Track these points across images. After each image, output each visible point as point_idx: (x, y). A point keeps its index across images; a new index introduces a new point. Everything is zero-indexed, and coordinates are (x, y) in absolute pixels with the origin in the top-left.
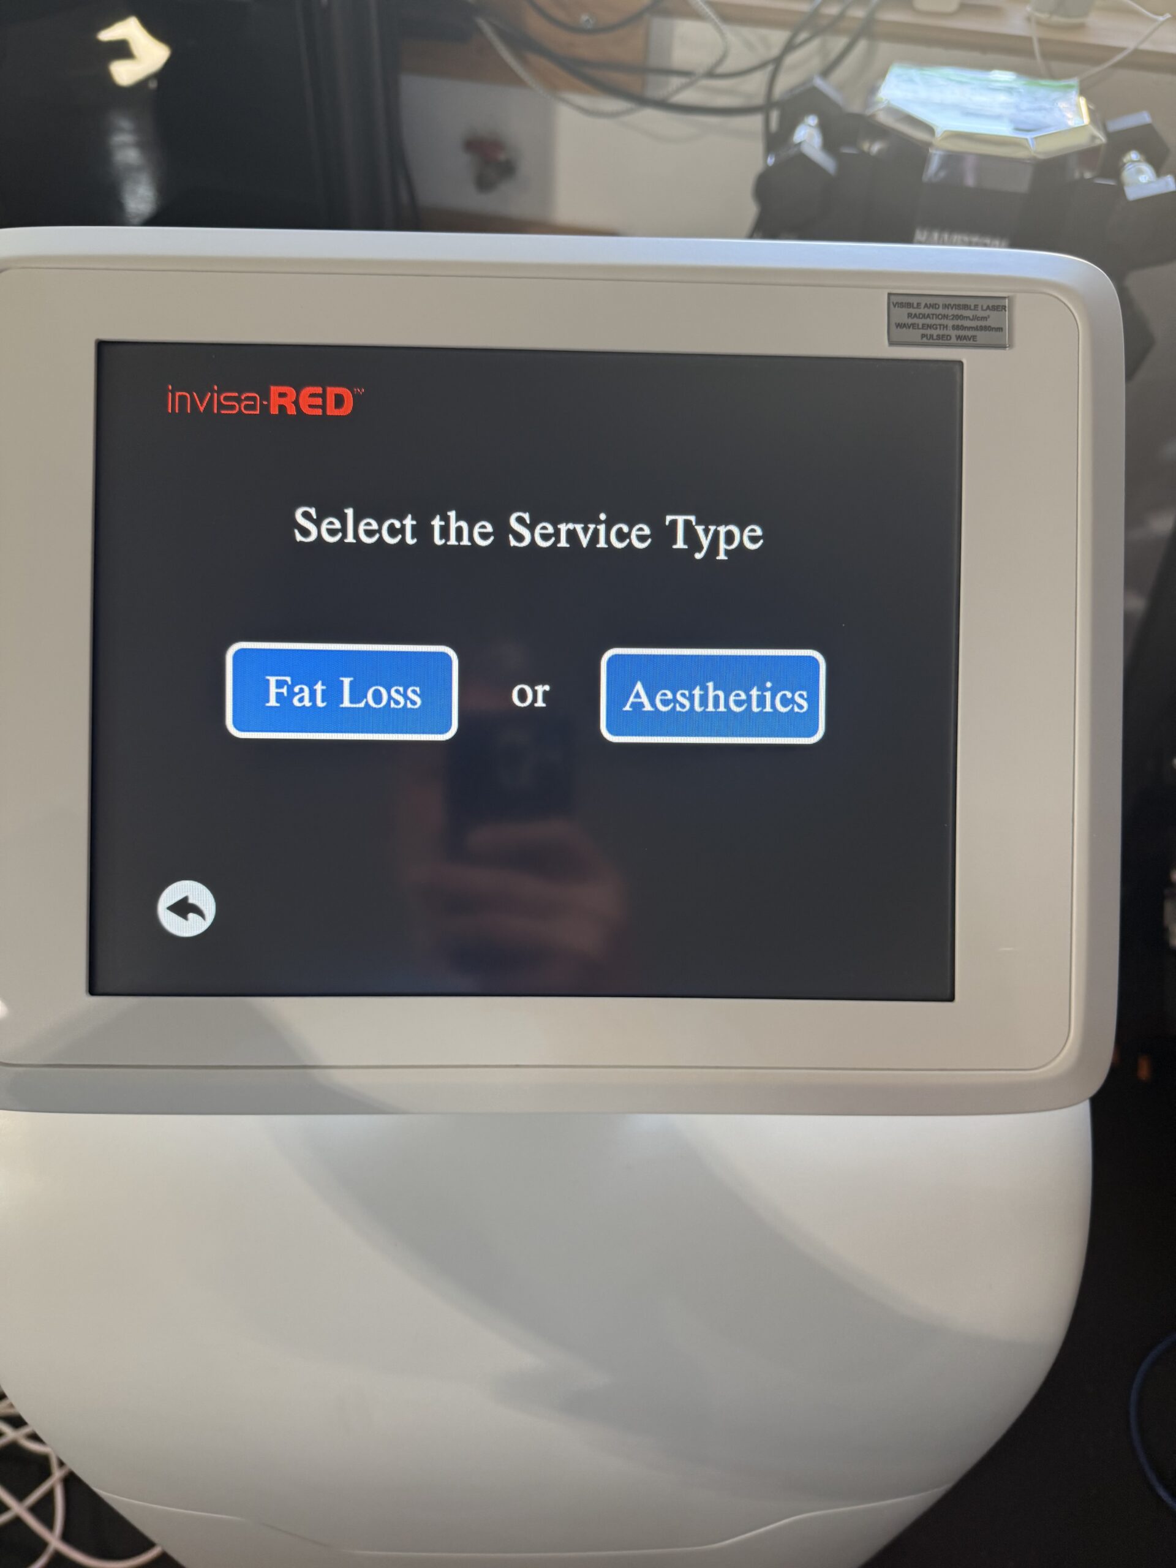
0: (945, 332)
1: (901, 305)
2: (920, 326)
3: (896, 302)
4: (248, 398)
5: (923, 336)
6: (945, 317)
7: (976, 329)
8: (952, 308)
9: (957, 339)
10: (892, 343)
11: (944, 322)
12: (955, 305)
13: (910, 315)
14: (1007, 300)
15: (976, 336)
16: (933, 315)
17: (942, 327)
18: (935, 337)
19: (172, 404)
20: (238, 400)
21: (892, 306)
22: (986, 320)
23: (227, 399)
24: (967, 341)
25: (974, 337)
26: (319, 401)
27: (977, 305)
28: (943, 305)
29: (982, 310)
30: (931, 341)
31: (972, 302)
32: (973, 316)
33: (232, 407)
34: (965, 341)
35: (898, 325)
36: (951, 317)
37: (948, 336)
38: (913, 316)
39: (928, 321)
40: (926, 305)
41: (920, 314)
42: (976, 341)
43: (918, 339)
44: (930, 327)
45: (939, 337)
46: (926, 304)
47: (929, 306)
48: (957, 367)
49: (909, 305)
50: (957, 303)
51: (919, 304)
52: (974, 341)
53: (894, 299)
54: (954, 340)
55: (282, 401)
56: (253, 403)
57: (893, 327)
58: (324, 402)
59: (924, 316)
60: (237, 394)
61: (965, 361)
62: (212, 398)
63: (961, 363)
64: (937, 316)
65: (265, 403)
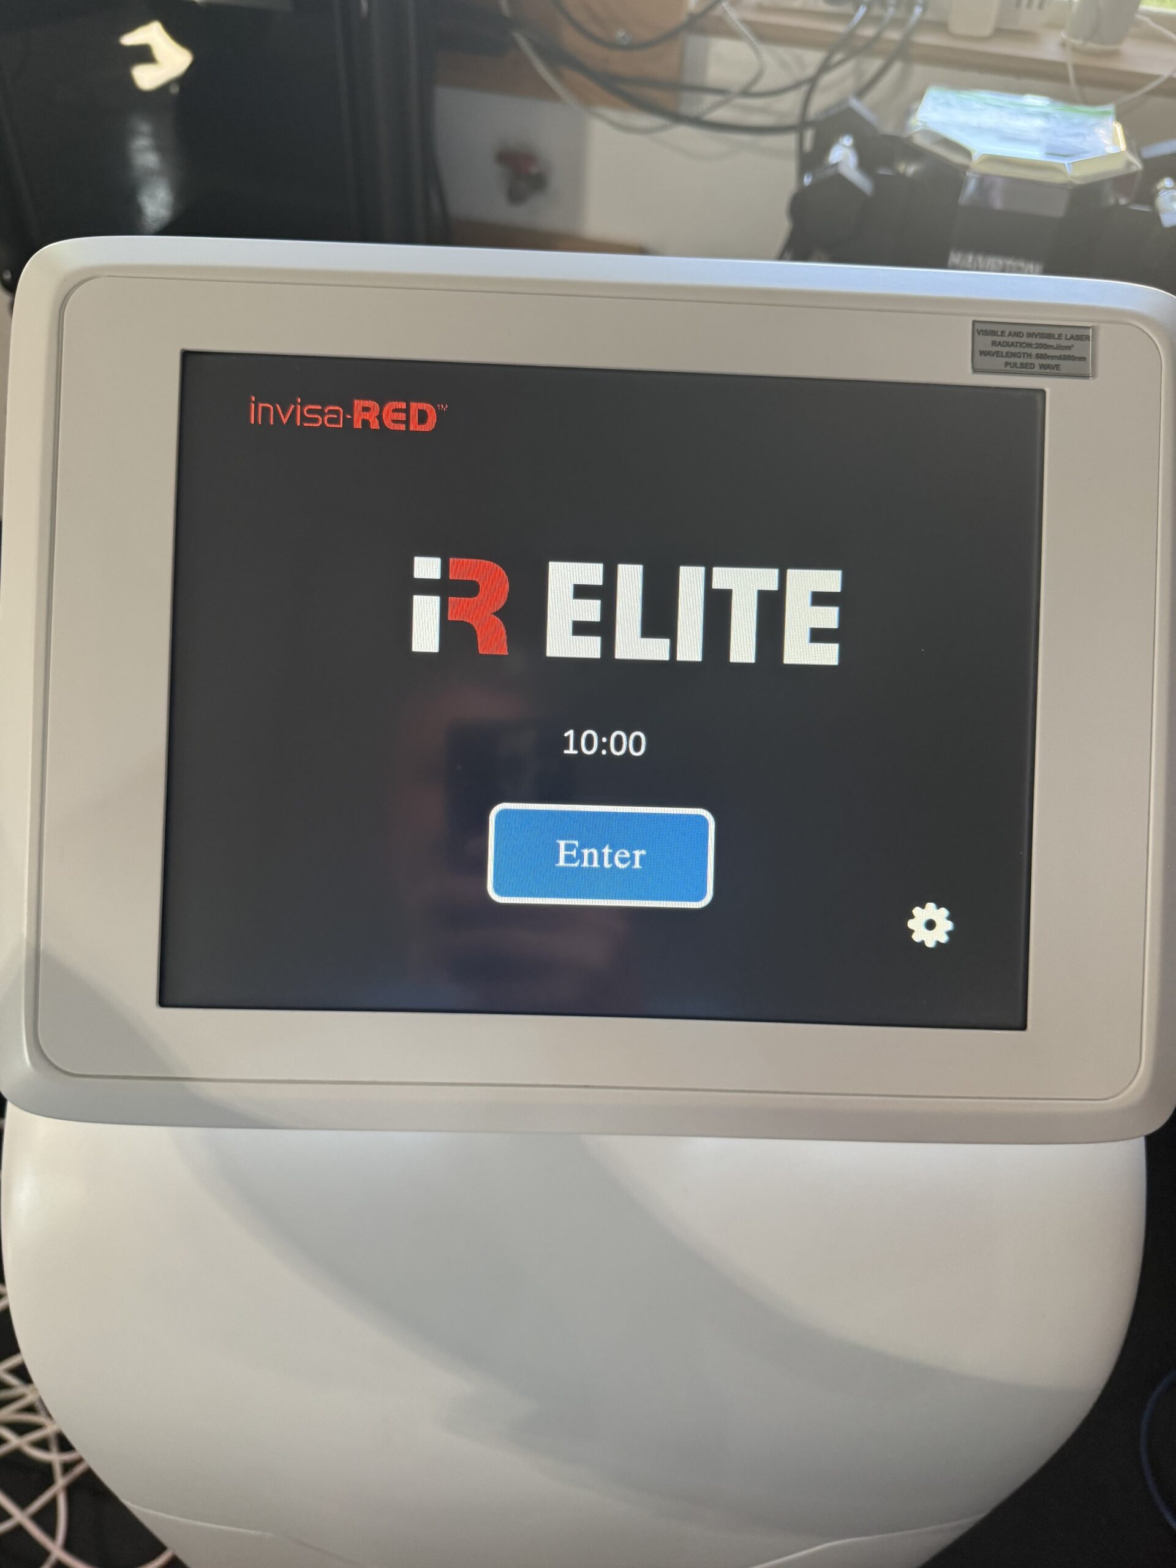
0: (1029, 361)
1: (986, 333)
2: (1004, 354)
3: (980, 329)
4: (330, 412)
5: (1007, 364)
6: (1029, 345)
7: (1060, 358)
8: (1036, 337)
9: (1041, 368)
10: (975, 370)
11: (1028, 350)
12: (1039, 334)
13: (994, 343)
14: (1091, 330)
15: (1059, 365)
16: (1017, 343)
17: (1026, 355)
18: (1018, 365)
19: (254, 414)
20: (321, 413)
21: (976, 334)
22: (1070, 349)
23: (310, 411)
24: (1051, 370)
25: (1057, 366)
26: (402, 416)
27: (1061, 334)
28: (1027, 333)
29: (1066, 339)
30: (1014, 369)
31: (1056, 332)
32: (1057, 345)
33: (316, 420)
34: (1048, 370)
35: (982, 353)
36: (1034, 346)
37: (1031, 364)
38: (997, 344)
39: (1013, 350)
40: (1010, 334)
41: (1004, 342)
42: (1059, 370)
43: (1002, 367)
44: (1014, 355)
45: (1023, 365)
46: (1010, 332)
47: (1013, 333)
48: (1039, 397)
49: (993, 333)
50: (1041, 332)
51: (1003, 332)
52: (1057, 370)
53: (979, 327)
54: (1037, 369)
55: (366, 416)
56: (336, 416)
57: (977, 353)
58: (408, 417)
59: (1008, 344)
60: (320, 407)
61: (1047, 390)
62: (295, 410)
63: (1043, 392)
64: (1021, 345)
65: (349, 417)
